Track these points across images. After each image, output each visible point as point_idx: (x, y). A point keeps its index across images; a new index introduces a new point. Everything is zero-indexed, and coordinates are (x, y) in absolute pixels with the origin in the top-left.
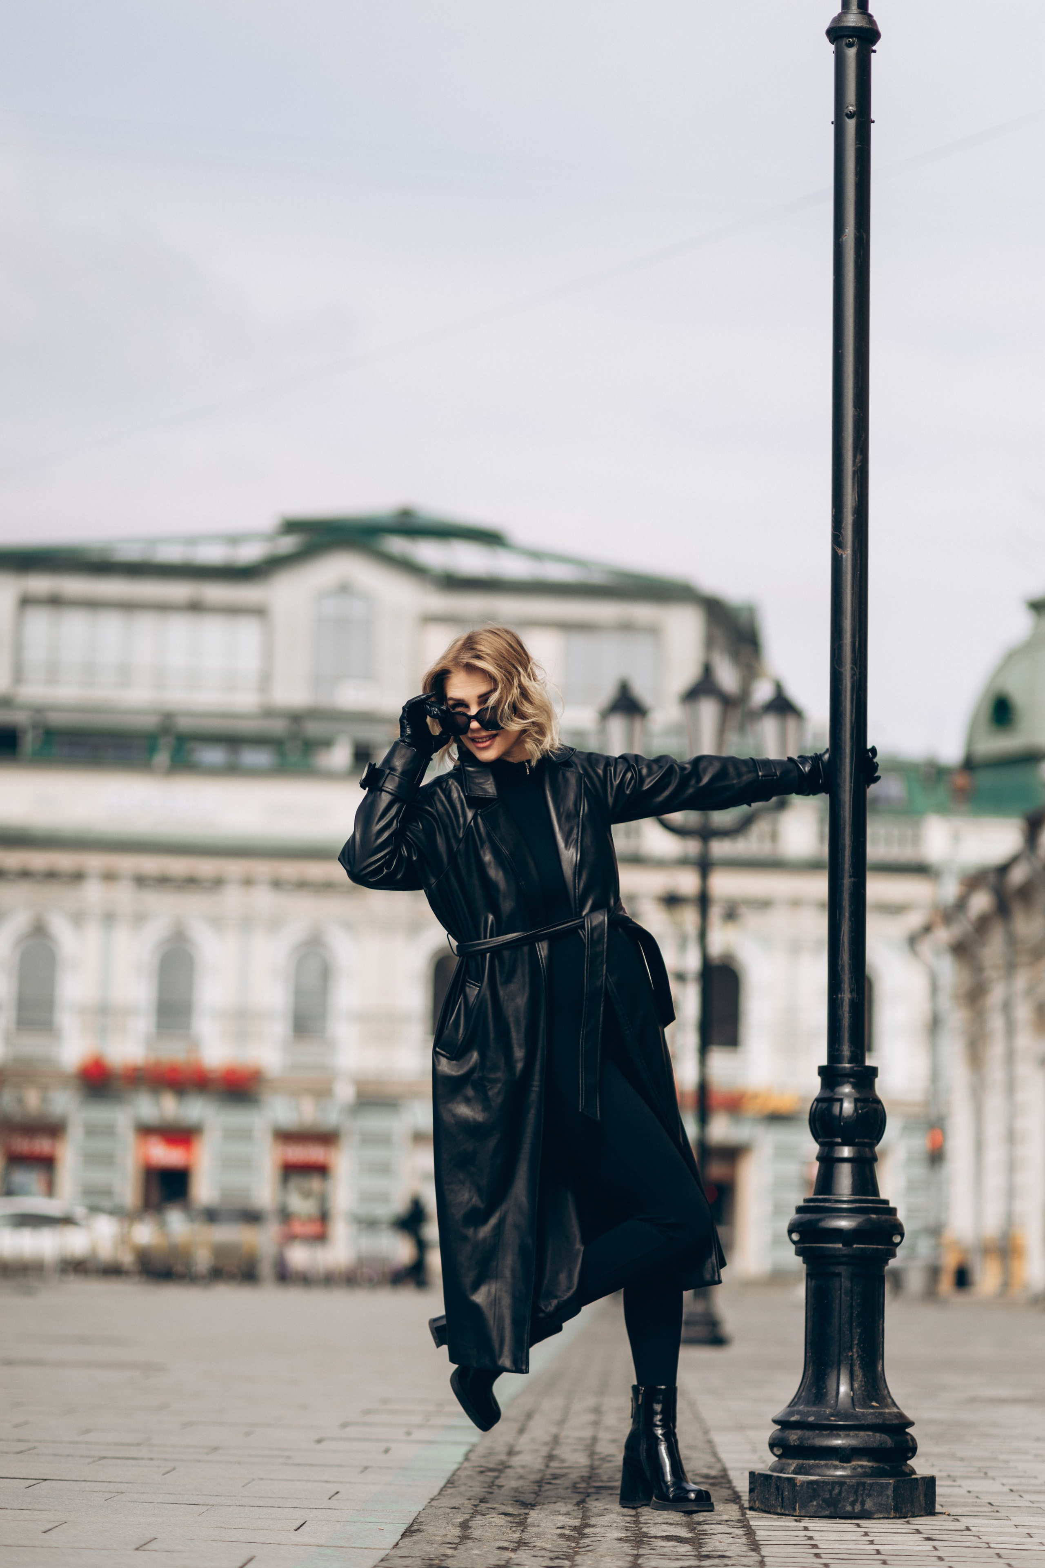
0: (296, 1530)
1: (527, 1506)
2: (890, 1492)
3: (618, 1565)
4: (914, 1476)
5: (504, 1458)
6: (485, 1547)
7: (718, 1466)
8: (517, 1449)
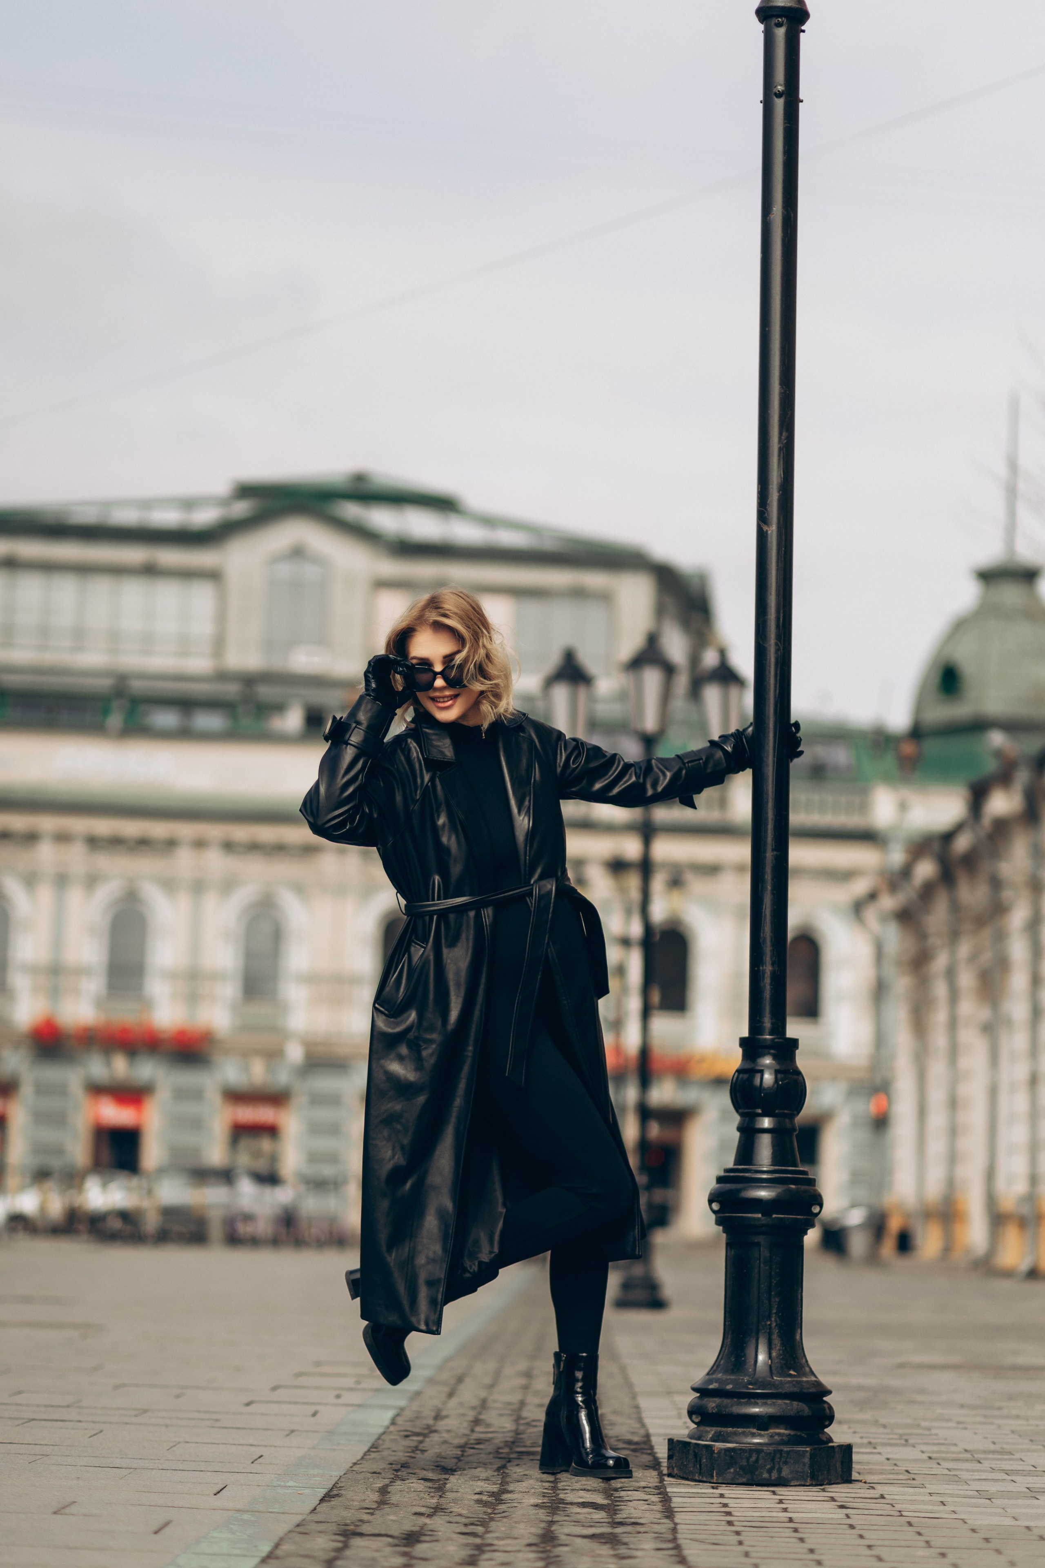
0: (215, 1495)
1: (448, 1472)
2: (806, 1460)
3: (532, 1531)
4: (831, 1444)
5: (431, 1422)
6: (401, 1512)
7: (642, 1432)
8: (444, 1413)
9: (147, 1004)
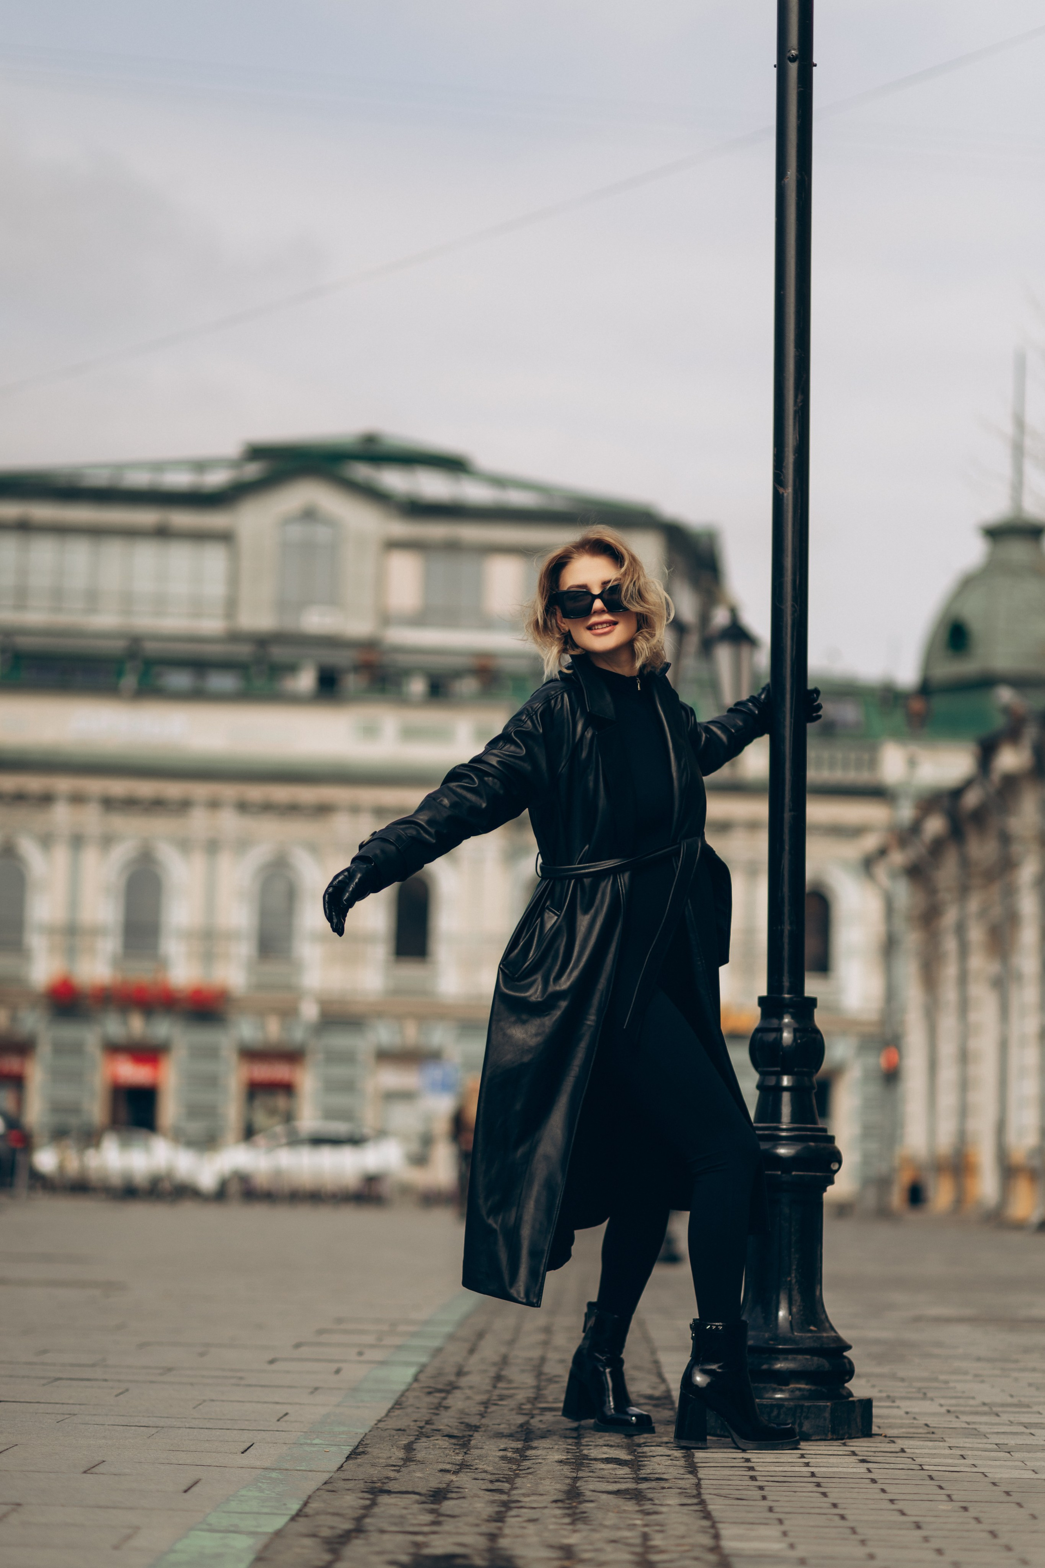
0: (243, 1453)
2: (827, 1415)
3: (557, 1487)
4: (851, 1399)
5: (452, 1378)
6: (427, 1469)
7: (662, 1388)
8: (466, 1369)
9: (162, 963)
